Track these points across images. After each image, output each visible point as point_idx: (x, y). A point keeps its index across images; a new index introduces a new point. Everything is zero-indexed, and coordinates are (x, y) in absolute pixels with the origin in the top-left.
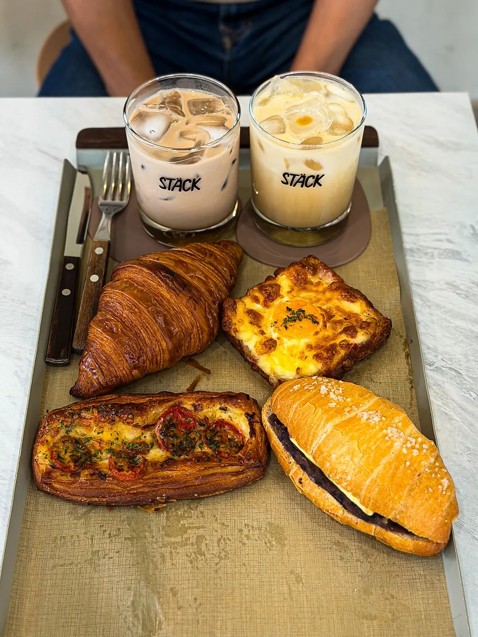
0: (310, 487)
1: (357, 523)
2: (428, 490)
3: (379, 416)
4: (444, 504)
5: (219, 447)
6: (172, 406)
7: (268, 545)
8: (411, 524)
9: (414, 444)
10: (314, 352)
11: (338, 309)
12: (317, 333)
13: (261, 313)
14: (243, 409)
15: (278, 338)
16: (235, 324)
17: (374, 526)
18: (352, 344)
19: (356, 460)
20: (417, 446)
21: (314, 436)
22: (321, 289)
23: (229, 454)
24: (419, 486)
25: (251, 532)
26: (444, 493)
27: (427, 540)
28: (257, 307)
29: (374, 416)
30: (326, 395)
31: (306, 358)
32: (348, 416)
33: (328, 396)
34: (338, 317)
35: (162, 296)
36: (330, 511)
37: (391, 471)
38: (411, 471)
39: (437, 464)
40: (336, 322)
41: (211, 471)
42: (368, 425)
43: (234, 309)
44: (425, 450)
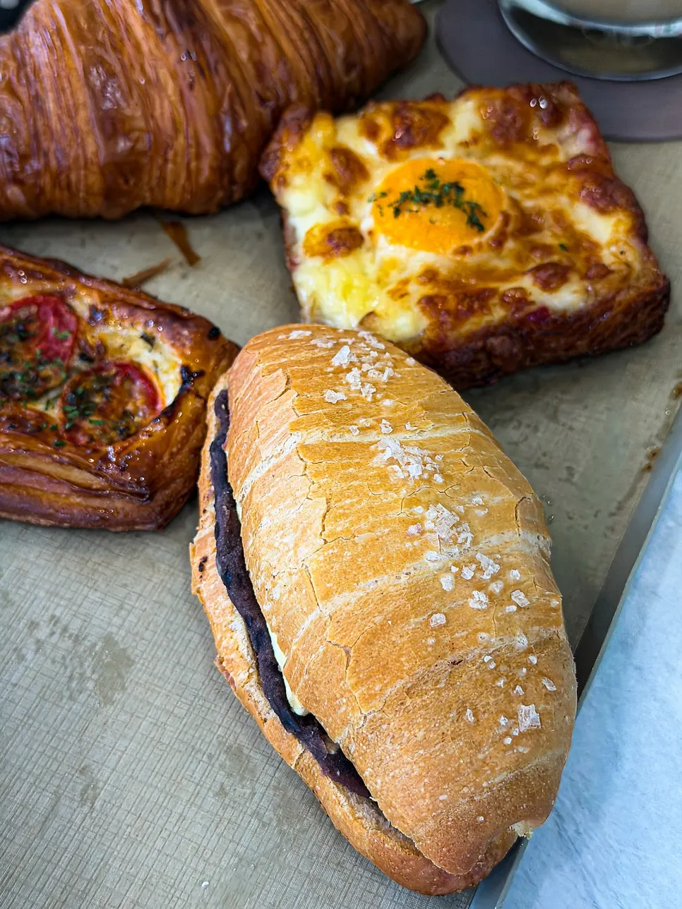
0: (212, 586)
1: (265, 721)
2: (460, 714)
3: (428, 467)
4: (492, 769)
5: (83, 415)
6: (47, 295)
7: (74, 684)
8: (379, 781)
9: (486, 577)
10: (428, 290)
11: (559, 217)
12: (465, 250)
13: (368, 167)
14: (183, 355)
15: (370, 233)
16: (288, 166)
17: (299, 748)
18: (533, 303)
19: (304, 551)
20: (496, 587)
21: (253, 458)
22: (546, 161)
23: (92, 439)
24: (439, 691)
25: (54, 639)
26: (508, 741)
27: (407, 842)
28: (367, 150)
29: (411, 460)
30: (339, 371)
31: (402, 296)
32: (353, 437)
33: (341, 375)
34: (547, 238)
35: (128, 29)
36: (224, 664)
37: (378, 619)
38: (438, 642)
39: (533, 659)
40: (534, 247)
41: (30, 463)
42: (384, 477)
43: (302, 130)
44: (514, 608)
